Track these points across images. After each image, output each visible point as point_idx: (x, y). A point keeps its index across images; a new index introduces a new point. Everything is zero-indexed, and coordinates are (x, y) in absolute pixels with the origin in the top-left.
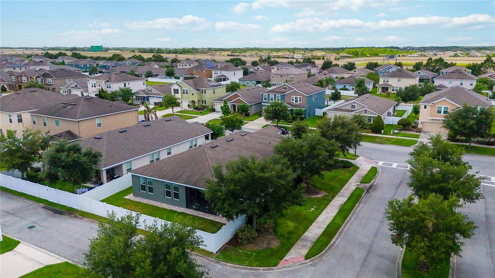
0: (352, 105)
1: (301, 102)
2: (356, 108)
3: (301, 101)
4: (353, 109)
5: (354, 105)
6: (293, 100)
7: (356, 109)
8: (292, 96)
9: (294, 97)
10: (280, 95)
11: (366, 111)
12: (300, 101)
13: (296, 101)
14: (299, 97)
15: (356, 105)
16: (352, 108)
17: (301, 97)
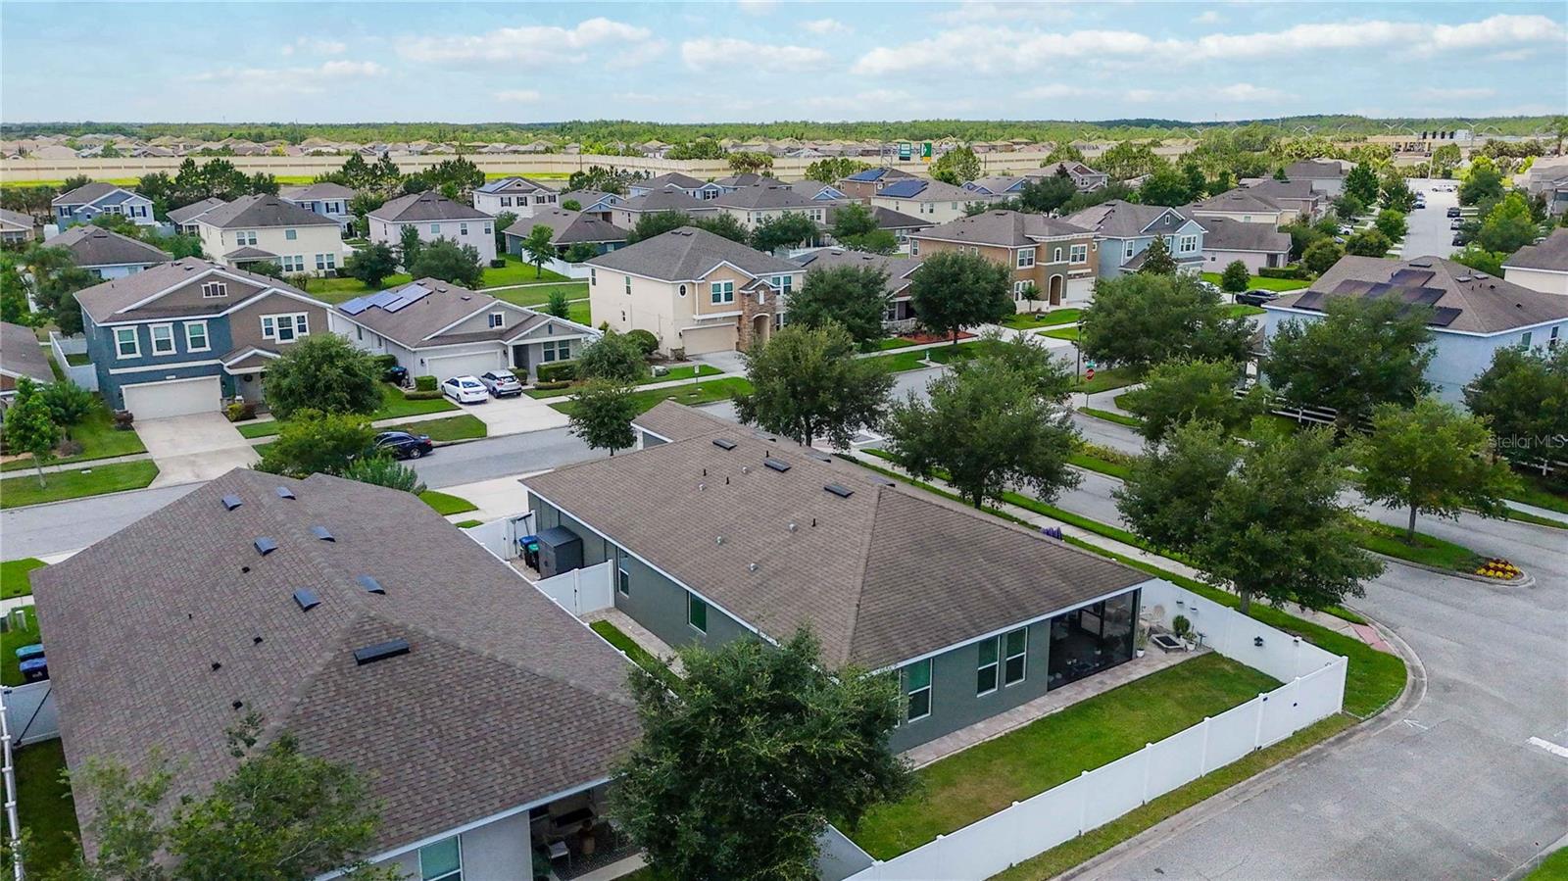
0: (491, 316)
1: (307, 333)
2: (503, 323)
3: (305, 331)
4: (496, 328)
5: (495, 314)
6: (270, 332)
7: (503, 327)
8: (262, 317)
9: (275, 318)
10: (204, 323)
11: (550, 327)
12: (302, 329)
13: (286, 334)
14: (294, 316)
15: (502, 313)
16: (492, 326)
17: (305, 314)
